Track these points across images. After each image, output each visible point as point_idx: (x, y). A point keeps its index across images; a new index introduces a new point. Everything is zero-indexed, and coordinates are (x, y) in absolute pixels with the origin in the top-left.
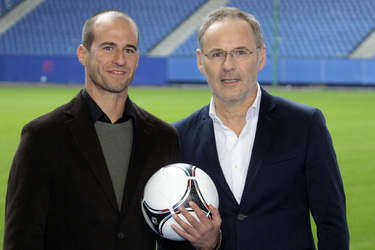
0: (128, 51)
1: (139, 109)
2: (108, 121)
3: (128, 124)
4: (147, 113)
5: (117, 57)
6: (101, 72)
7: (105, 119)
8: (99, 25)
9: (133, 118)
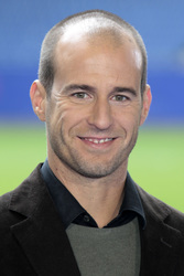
0: (119, 98)
1: (151, 200)
2: (92, 224)
3: (131, 228)
4: (165, 207)
5: (95, 112)
6: (68, 138)
7: (85, 219)
8: (64, 48)
9: (140, 217)
